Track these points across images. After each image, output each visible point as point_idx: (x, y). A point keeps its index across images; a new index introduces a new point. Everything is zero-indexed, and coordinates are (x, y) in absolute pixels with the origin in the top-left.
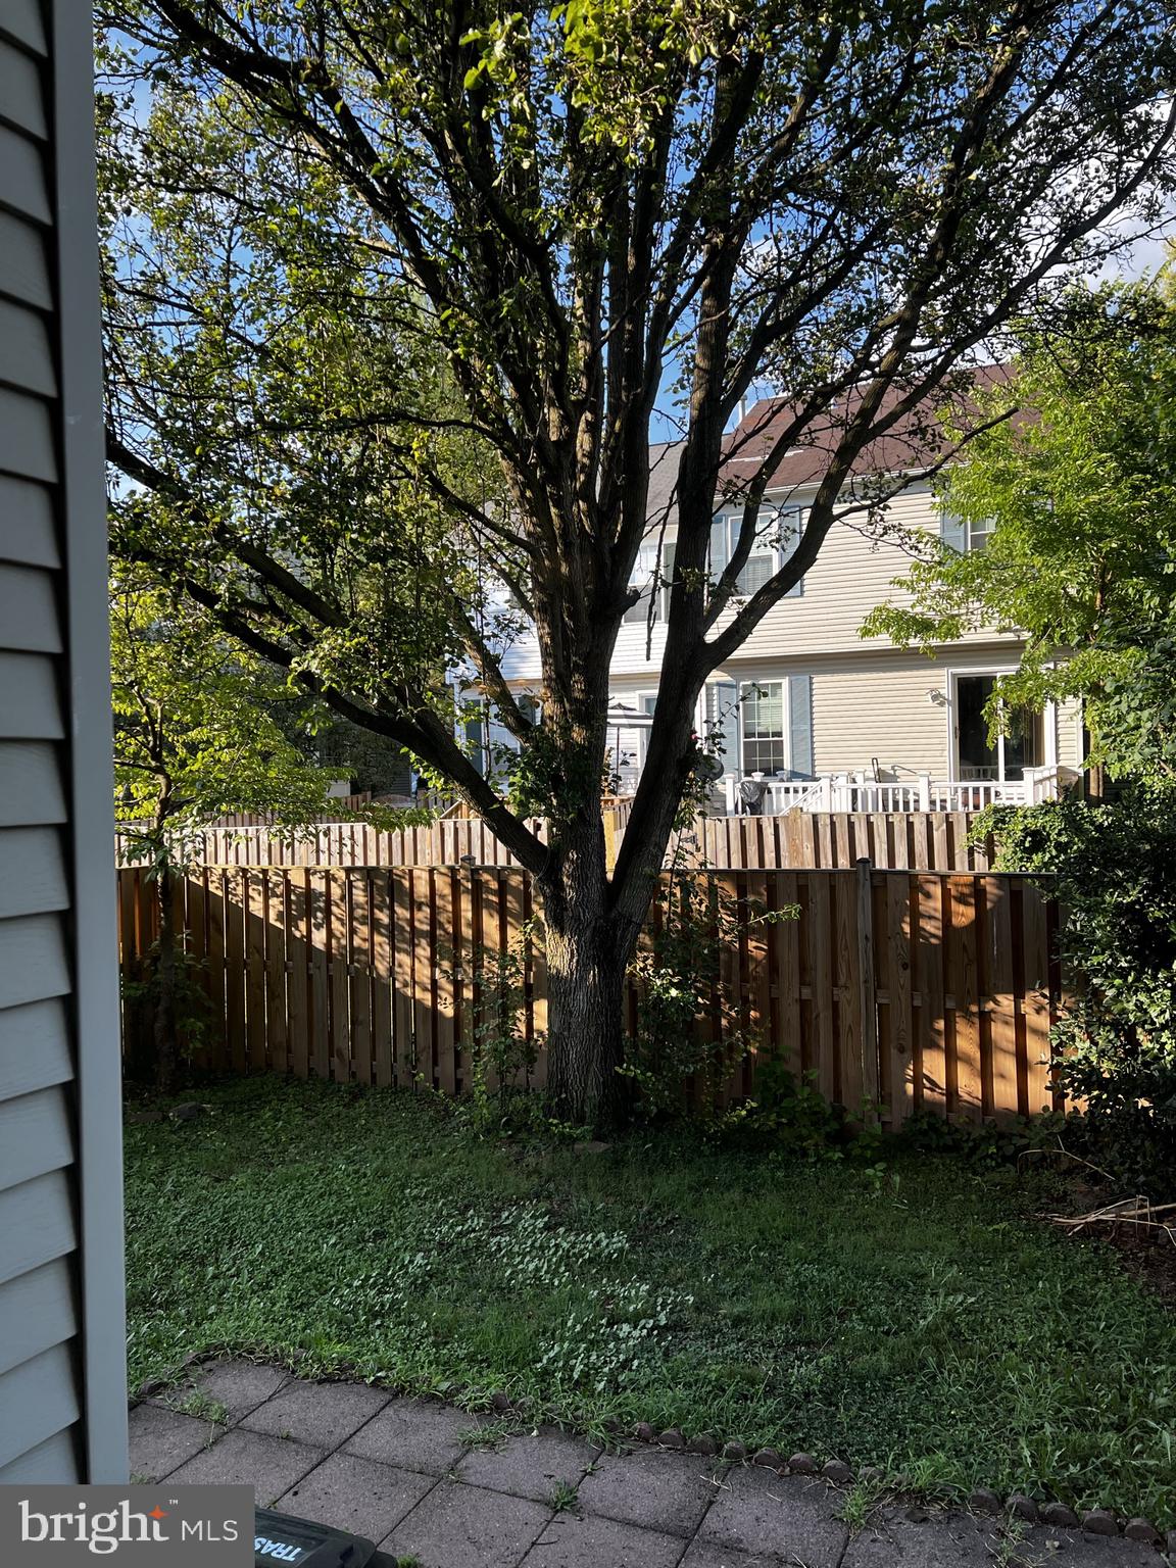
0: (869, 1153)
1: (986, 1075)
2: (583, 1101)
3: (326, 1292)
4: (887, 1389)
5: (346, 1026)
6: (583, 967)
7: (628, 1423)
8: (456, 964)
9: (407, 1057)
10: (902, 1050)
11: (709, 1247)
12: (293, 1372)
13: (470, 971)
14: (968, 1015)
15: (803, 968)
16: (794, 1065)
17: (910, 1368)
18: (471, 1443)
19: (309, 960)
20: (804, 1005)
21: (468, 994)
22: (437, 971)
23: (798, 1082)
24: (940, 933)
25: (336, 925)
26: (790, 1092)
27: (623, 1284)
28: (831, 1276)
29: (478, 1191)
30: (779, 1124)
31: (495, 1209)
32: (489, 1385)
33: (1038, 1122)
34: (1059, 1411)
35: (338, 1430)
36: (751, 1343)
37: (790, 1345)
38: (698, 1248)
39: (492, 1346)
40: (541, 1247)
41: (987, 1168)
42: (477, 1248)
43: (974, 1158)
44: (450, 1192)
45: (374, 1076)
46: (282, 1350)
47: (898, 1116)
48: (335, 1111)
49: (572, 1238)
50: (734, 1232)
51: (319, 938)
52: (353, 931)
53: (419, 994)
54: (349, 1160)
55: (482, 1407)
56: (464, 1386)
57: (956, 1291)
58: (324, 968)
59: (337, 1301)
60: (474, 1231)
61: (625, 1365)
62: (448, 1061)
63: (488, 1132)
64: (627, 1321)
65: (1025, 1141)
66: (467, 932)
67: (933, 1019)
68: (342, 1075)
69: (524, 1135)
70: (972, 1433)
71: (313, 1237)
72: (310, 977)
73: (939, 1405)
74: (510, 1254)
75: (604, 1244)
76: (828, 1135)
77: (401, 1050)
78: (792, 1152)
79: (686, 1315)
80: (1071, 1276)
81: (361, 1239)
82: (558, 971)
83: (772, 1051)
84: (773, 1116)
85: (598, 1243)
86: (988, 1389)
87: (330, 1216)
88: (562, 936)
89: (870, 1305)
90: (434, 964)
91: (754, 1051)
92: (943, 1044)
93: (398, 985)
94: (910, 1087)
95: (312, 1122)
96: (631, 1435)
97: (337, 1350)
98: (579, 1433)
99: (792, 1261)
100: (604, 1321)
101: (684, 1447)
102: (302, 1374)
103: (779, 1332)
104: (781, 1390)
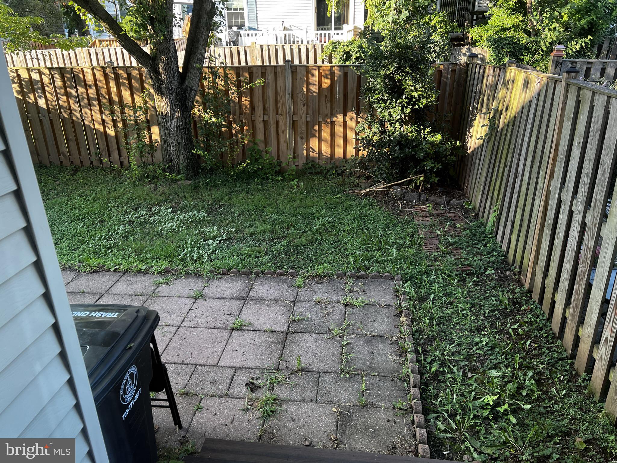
0: (291, 177)
1: (332, 146)
2: (179, 165)
3: (84, 243)
4: (305, 249)
5: (64, 142)
6: (173, 110)
7: (218, 270)
8: (112, 112)
9: (96, 154)
10: (302, 138)
11: (237, 212)
12: (79, 271)
13: (120, 116)
14: (326, 123)
15: (264, 108)
16: (262, 147)
17: (312, 242)
18: (159, 284)
19: (39, 113)
20: (265, 123)
21: (120, 125)
22: (104, 116)
23: (263, 153)
24: (317, 91)
25: (48, 95)
26: (261, 157)
27: (206, 228)
28: (282, 217)
29: (140, 202)
30: (259, 169)
31: (149, 208)
32: (162, 265)
33: (350, 161)
34: (360, 247)
35: (104, 287)
36: (257, 241)
37: (272, 240)
38: (233, 213)
39: (160, 253)
40: (171, 219)
41: (332, 178)
42: (145, 222)
43: (328, 175)
44: (128, 203)
45: (82, 162)
46: (72, 264)
47: (301, 163)
48: (67, 177)
49: (184, 214)
50: (245, 207)
51: (42, 102)
52: (58, 99)
53: (97, 126)
54: (80, 195)
55: (161, 272)
56: (152, 267)
57: (325, 217)
58: (47, 116)
59: (90, 246)
60: (142, 216)
61: (213, 252)
62: (115, 154)
63: (140, 180)
64: (211, 239)
65: (345, 168)
66: (115, 98)
67: (314, 126)
68: (66, 163)
69: (155, 180)
70: (334, 257)
71: (72, 224)
72: (41, 121)
73: (322, 251)
74: (159, 222)
75: (197, 215)
76: (276, 171)
77: (93, 150)
78: (263, 179)
79: (232, 235)
80: (361, 209)
81: (94, 223)
82: (162, 113)
83: (253, 142)
84: (256, 166)
85: (194, 215)
86: (338, 244)
87: (77, 216)
88: (162, 96)
89: (297, 224)
90: (101, 113)
91: (246, 142)
92: (317, 135)
93: (86, 123)
94: (305, 152)
95: (57, 183)
96: (219, 273)
97: (96, 262)
98: (200, 275)
99: (268, 214)
100: (202, 240)
101: (239, 274)
102: (83, 271)
103: (267, 237)
104: (270, 253)
